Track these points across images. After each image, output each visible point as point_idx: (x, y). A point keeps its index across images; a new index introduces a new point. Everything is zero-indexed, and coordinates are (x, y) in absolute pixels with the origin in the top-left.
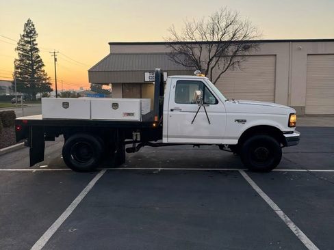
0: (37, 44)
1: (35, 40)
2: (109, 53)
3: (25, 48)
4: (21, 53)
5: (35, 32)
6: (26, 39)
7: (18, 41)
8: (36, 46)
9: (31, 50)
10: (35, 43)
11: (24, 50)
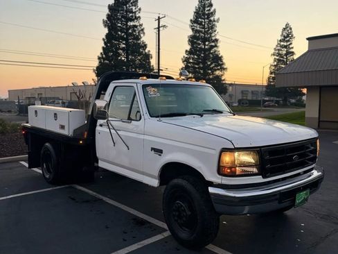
0: (292, 48)
1: (291, 43)
2: (307, 50)
3: (281, 52)
4: (277, 58)
5: (292, 36)
6: (282, 43)
7: (275, 47)
8: (291, 50)
9: (286, 55)
10: (291, 46)
11: (279, 55)
